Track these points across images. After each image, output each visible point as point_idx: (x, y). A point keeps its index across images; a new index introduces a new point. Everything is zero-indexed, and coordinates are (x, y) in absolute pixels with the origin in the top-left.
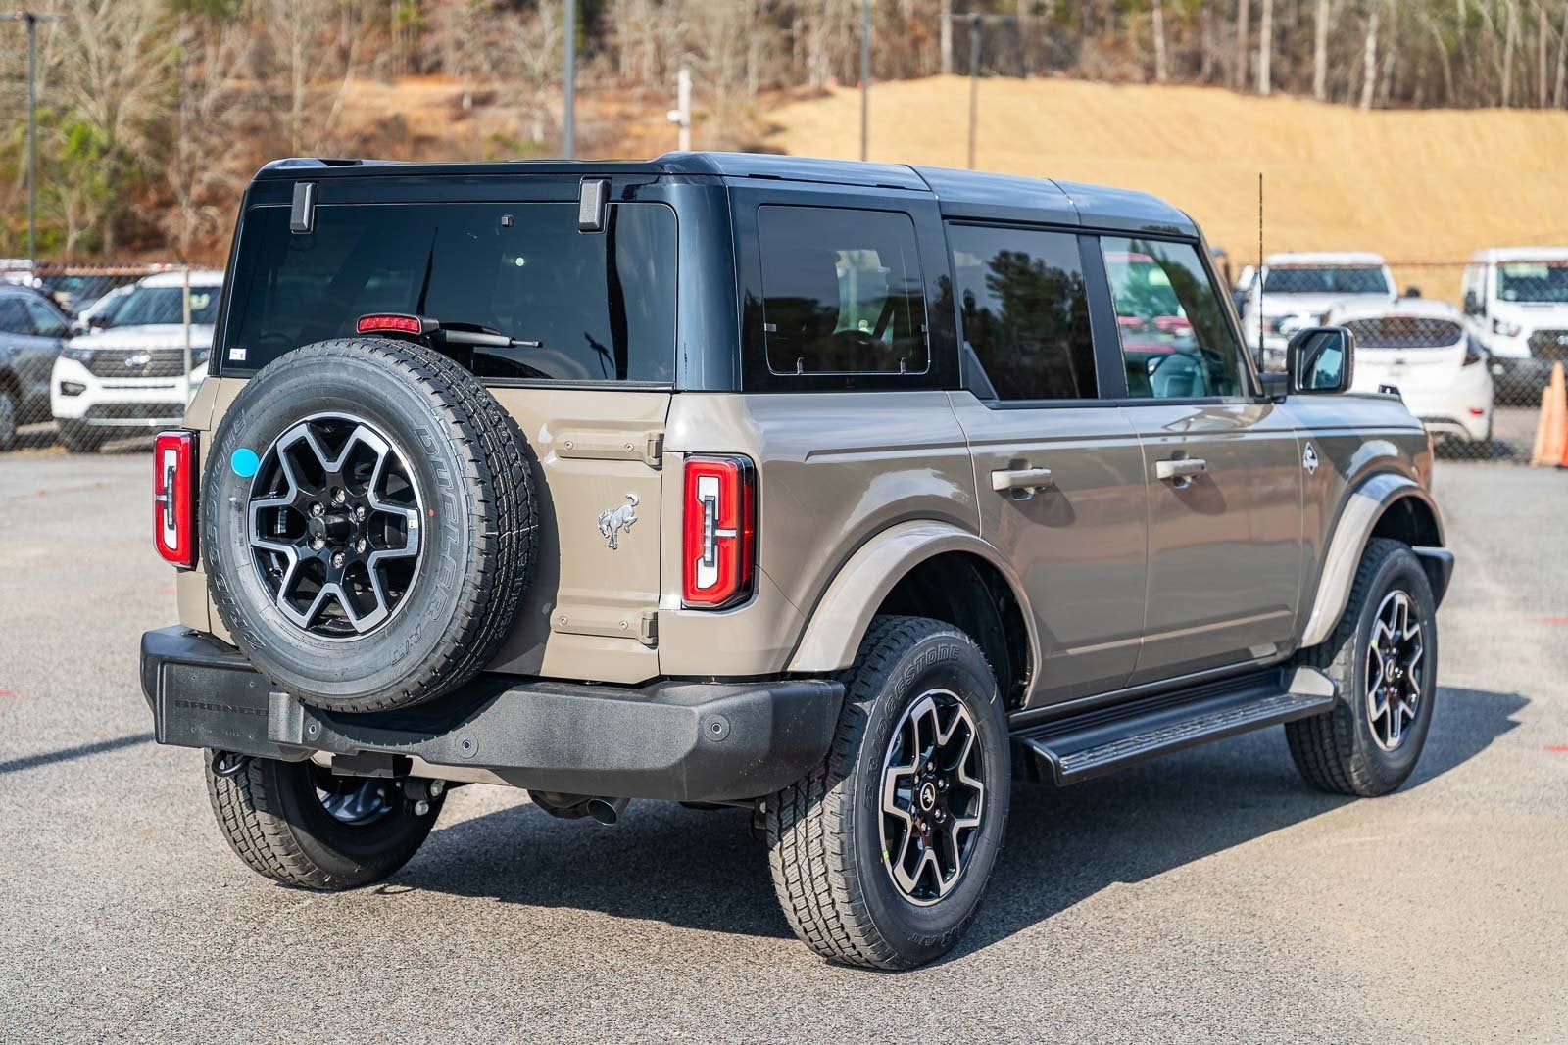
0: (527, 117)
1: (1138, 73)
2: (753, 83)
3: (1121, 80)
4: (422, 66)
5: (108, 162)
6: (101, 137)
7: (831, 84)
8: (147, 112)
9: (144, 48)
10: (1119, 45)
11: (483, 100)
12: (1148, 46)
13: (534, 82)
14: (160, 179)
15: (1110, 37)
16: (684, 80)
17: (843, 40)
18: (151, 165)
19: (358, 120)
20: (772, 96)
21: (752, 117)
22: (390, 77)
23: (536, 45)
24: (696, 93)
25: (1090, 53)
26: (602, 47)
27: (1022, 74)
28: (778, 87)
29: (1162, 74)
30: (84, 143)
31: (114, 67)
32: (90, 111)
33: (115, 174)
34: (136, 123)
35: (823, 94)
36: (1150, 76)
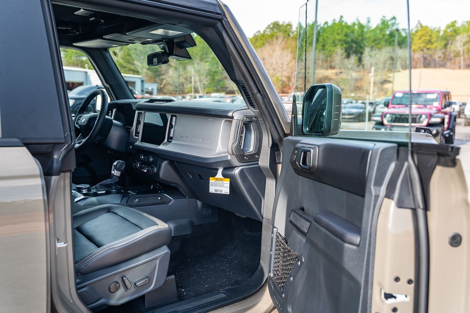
0: (348, 75)
1: (457, 67)
2: (386, 69)
3: (454, 69)
4: (332, 68)
5: (281, 83)
6: (280, 78)
7: (401, 69)
8: (287, 75)
9: (288, 64)
10: (455, 63)
11: (341, 73)
12: (460, 63)
13: (349, 69)
14: (289, 85)
15: (453, 61)
16: (373, 69)
17: (404, 62)
18: (287, 82)
19: (321, 76)
20: (389, 72)
21: (386, 75)
22: (327, 69)
23: (349, 64)
24: (375, 71)
25: (449, 64)
26: (361, 64)
27: (436, 68)
28: (391, 70)
29: (462, 67)
30: (278, 79)
31: (282, 68)
32: (279, 74)
33: (282, 84)
34: (285, 76)
35: (399, 71)
36: (460, 68)
